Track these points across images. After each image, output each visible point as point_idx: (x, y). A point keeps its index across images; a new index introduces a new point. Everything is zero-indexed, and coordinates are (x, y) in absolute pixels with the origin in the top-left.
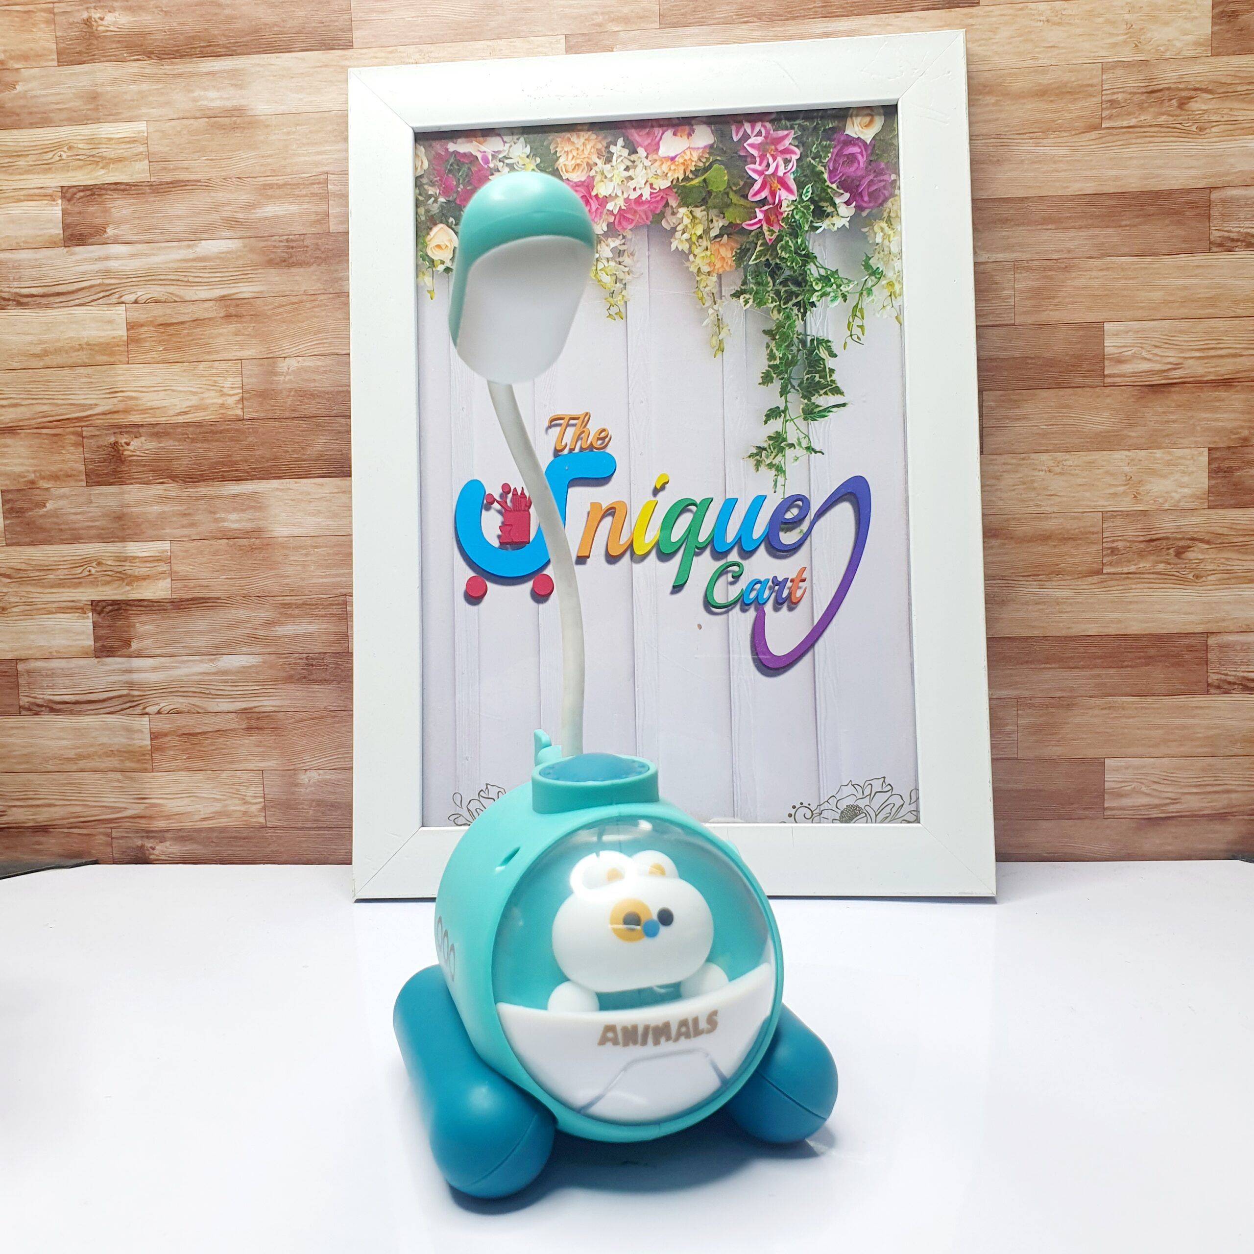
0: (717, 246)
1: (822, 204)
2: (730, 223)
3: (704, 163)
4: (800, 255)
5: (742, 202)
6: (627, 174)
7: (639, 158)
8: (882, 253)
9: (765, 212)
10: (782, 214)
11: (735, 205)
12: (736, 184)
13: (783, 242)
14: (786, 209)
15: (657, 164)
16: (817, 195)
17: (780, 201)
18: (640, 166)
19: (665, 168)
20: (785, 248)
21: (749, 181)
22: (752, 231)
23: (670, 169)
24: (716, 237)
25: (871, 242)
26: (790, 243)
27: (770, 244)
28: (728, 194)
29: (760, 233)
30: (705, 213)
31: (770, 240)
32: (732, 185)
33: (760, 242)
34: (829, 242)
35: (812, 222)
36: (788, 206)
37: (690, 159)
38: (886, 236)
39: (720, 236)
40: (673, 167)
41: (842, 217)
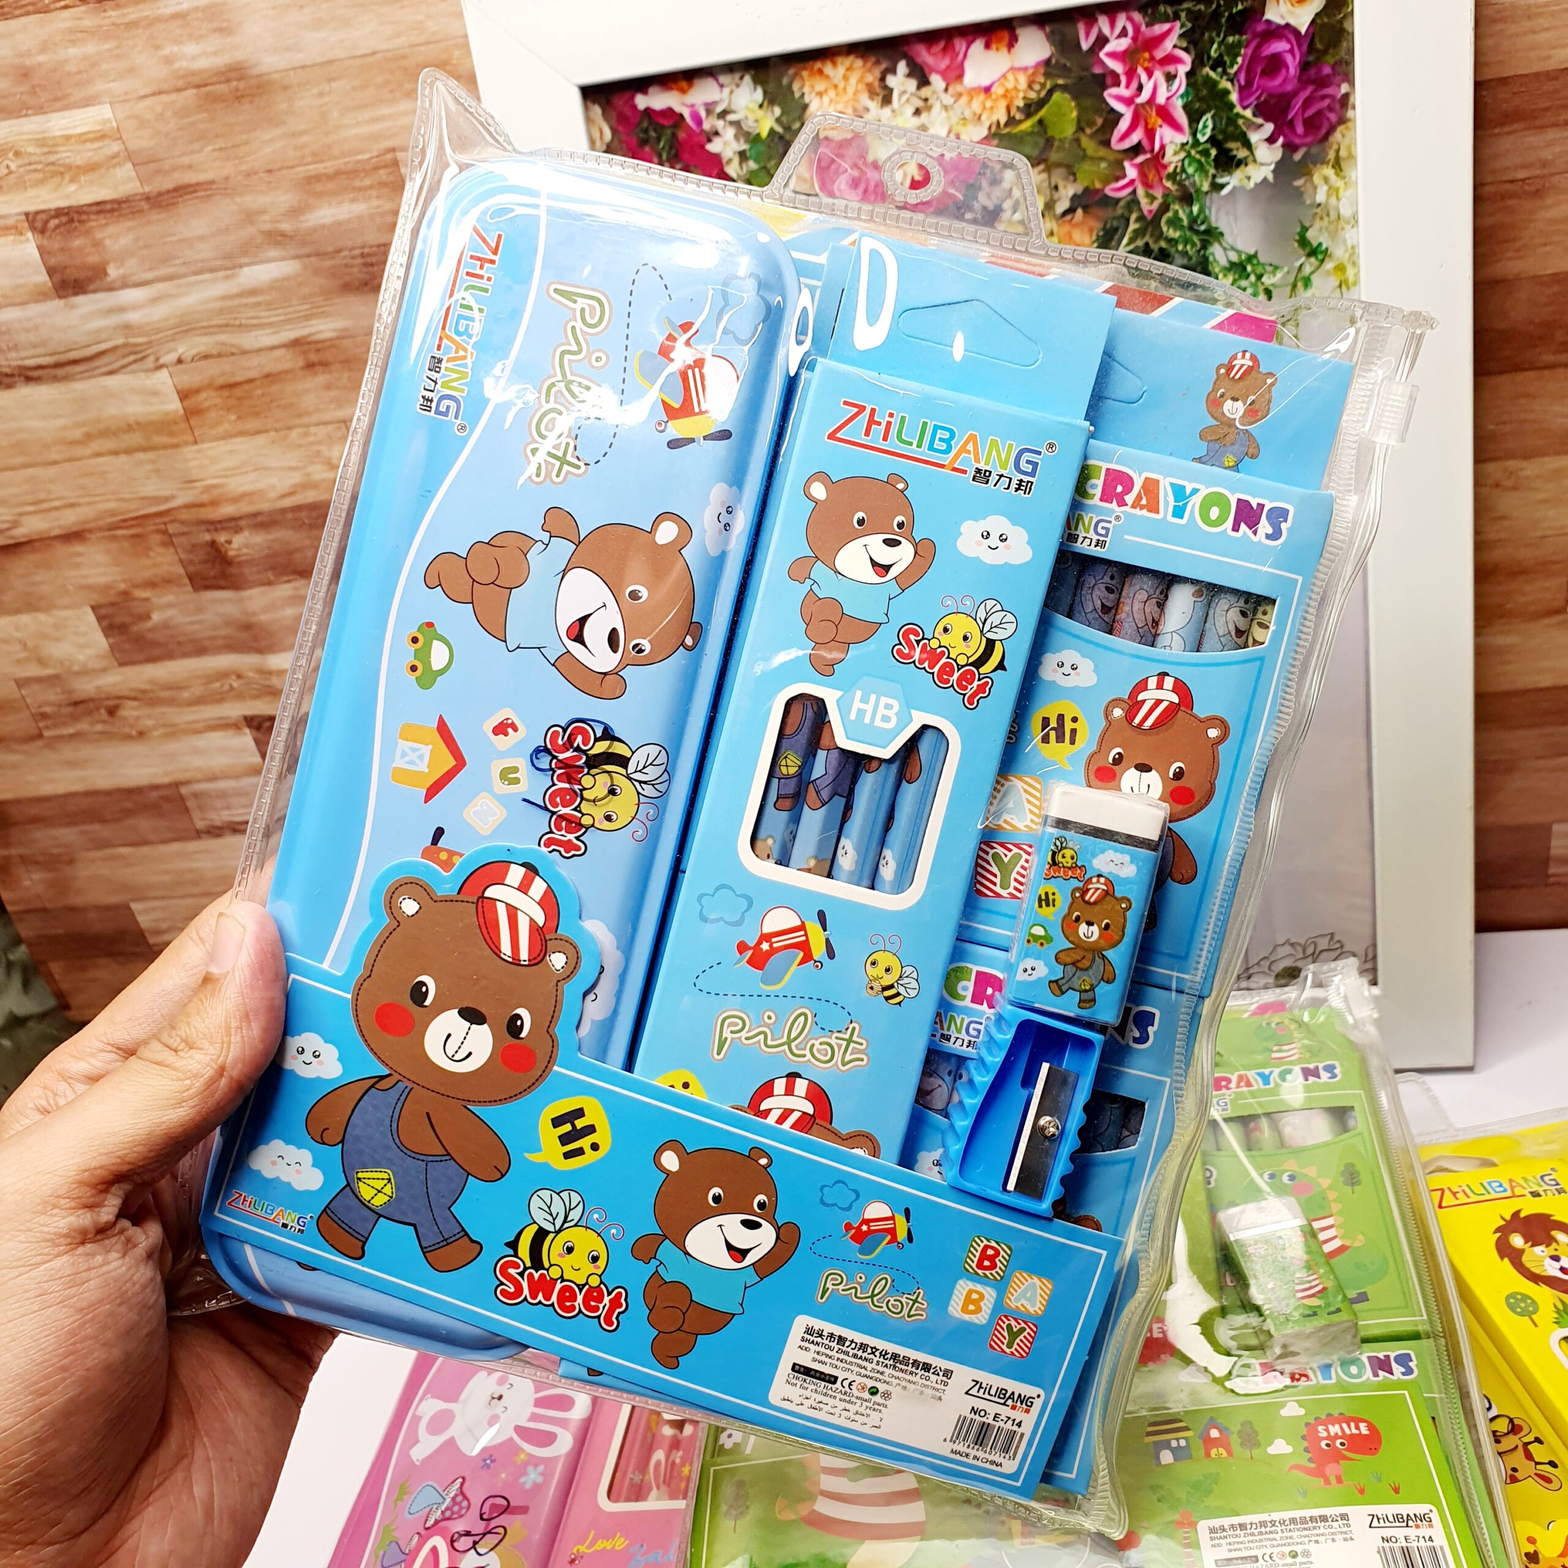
0: (1066, 228)
1: (1232, 145)
2: (1087, 190)
3: (1038, 92)
4: (1197, 232)
5: (1102, 152)
6: (916, 121)
7: (934, 92)
8: (1326, 219)
9: (1140, 167)
10: (1165, 167)
11: (1092, 158)
12: (1091, 124)
13: (1170, 214)
14: (1172, 158)
15: (964, 100)
16: (1223, 132)
17: (1163, 147)
18: (937, 107)
19: (976, 105)
20: (1175, 222)
21: (1112, 116)
22: (1118, 200)
23: (984, 108)
24: (1065, 213)
25: (1308, 202)
26: (1181, 214)
27: (1149, 218)
28: (1077, 141)
29: (1133, 202)
30: (1045, 175)
31: (1150, 211)
32: (1083, 124)
33: (1134, 216)
34: (1242, 205)
35: (1214, 176)
36: (1176, 153)
37: (1016, 89)
38: (1333, 191)
39: (1071, 211)
40: (988, 104)
41: (1262, 164)
